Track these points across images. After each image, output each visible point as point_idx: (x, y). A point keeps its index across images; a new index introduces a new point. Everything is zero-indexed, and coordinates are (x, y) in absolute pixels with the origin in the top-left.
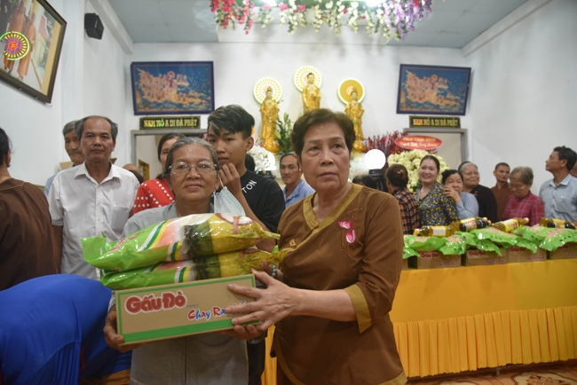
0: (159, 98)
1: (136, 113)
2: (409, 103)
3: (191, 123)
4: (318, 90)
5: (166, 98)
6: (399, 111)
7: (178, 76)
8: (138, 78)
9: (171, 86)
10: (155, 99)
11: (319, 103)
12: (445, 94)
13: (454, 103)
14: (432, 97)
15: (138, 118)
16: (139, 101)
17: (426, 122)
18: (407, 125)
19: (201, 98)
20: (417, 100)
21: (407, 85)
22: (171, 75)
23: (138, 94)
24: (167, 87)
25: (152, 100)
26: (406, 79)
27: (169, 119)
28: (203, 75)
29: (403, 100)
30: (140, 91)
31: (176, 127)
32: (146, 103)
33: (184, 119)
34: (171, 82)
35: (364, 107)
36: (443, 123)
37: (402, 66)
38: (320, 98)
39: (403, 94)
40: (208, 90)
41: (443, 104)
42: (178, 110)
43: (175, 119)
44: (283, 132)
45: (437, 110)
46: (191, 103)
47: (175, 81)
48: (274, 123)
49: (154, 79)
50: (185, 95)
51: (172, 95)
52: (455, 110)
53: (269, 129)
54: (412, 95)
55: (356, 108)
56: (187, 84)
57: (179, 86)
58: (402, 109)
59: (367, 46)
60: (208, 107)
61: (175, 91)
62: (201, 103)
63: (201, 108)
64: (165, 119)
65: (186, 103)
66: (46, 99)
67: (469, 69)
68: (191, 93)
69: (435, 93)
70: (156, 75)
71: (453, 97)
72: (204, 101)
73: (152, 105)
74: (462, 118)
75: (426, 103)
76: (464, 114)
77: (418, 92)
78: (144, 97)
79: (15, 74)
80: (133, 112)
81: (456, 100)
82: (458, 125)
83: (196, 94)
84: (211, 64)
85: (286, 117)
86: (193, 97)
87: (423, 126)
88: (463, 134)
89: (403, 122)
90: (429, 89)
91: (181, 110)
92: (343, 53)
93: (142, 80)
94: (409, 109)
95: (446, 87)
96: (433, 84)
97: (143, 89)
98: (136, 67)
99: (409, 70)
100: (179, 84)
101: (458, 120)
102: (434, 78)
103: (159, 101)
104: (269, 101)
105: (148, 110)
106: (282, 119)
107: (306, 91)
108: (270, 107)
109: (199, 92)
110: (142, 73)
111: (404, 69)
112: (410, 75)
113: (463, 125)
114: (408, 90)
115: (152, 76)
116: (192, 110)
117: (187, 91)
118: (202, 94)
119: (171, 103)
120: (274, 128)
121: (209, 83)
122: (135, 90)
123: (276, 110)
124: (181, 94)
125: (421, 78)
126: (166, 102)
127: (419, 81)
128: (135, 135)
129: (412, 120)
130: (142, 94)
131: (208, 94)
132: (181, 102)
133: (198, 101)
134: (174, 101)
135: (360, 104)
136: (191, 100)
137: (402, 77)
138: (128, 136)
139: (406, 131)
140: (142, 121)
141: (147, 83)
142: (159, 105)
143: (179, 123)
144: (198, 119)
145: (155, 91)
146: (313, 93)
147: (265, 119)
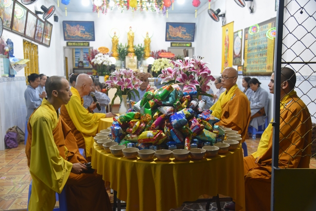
0: (74, 35)
1: (65, 40)
2: (170, 37)
3: (87, 44)
4: (133, 34)
5: (76, 35)
6: (166, 40)
7: (81, 26)
8: (66, 27)
10: (72, 35)
11: (133, 39)
12: (185, 33)
13: (189, 37)
14: (180, 35)
15: (66, 42)
16: (66, 35)
17: (177, 45)
18: (169, 46)
19: (90, 35)
20: (173, 36)
21: (169, 30)
22: (78, 26)
23: (65, 33)
25: (71, 35)
26: (168, 28)
27: (78, 42)
28: (90, 27)
29: (168, 36)
30: (66, 32)
31: (80, 46)
32: (69, 36)
33: (83, 43)
34: (78, 29)
35: (151, 40)
36: (185, 45)
37: (167, 23)
38: (134, 37)
39: (167, 34)
40: (92, 32)
41: (184, 38)
43: (80, 42)
44: (120, 49)
45: (182, 40)
46: (86, 37)
47: (80, 28)
48: (117, 46)
49: (72, 27)
51: (79, 34)
52: (189, 39)
53: (115, 48)
54: (171, 34)
55: (148, 40)
56: (84, 30)
57: (81, 30)
58: (168, 40)
59: (154, 14)
60: (92, 38)
61: (80, 32)
63: (90, 39)
64: (76, 43)
65: (84, 37)
66: (48, 46)
67: (195, 24)
68: (86, 33)
69: (181, 33)
70: (72, 26)
71: (188, 35)
73: (71, 37)
74: (192, 43)
75: (177, 37)
76: (193, 41)
77: (174, 33)
78: (68, 34)
79: (46, 43)
81: (190, 36)
82: (191, 46)
83: (88, 33)
84: (93, 22)
85: (121, 44)
87: (176, 46)
88: (193, 49)
89: (168, 44)
90: (178, 32)
91: (82, 39)
92: (145, 17)
94: (170, 40)
95: (185, 31)
96: (180, 30)
98: (65, 23)
101: (191, 43)
102: (180, 27)
104: (115, 37)
105: (69, 39)
106: (120, 44)
107: (129, 34)
108: (115, 40)
109: (89, 33)
110: (67, 25)
111: (168, 24)
112: (170, 26)
113: (193, 46)
114: (170, 32)
116: (86, 39)
117: (84, 32)
119: (78, 37)
120: (117, 48)
121: (93, 29)
122: (64, 31)
123: (117, 41)
124: (82, 33)
125: (175, 27)
127: (174, 29)
128: (64, 48)
129: (171, 43)
130: (67, 33)
131: (92, 34)
132: (82, 36)
133: (89, 36)
134: (80, 36)
135: (149, 39)
136: (86, 36)
137: (167, 28)
138: (62, 49)
139: (169, 48)
140: (67, 43)
141: (69, 29)
142: (74, 37)
143: (82, 44)
144: (89, 43)
145: (72, 32)
146: (131, 35)
147: (113, 44)
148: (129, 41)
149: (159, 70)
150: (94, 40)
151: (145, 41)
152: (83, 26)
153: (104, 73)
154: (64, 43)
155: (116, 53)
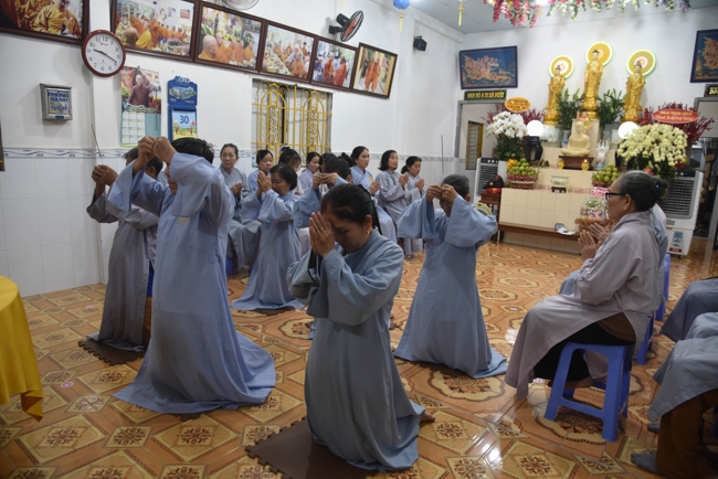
0: (478, 77)
1: (463, 88)
2: (706, 71)
3: (501, 95)
5: (483, 76)
6: (693, 80)
7: (491, 59)
8: (464, 62)
9: (486, 67)
10: (475, 77)
15: (464, 91)
16: (464, 79)
18: (702, 95)
19: (507, 75)
21: (704, 53)
22: (486, 58)
23: (464, 74)
24: (484, 69)
25: (473, 78)
26: (703, 46)
27: (484, 92)
28: (509, 58)
29: (698, 69)
30: (465, 71)
31: (489, 98)
32: (469, 80)
33: (495, 92)
34: (486, 64)
37: (699, 33)
39: (698, 62)
40: (513, 69)
43: (489, 92)
46: (500, 80)
47: (489, 63)
48: (557, 96)
49: (475, 62)
50: (496, 73)
51: (487, 74)
54: (711, 62)
56: (497, 65)
57: (492, 67)
58: (697, 78)
60: (512, 82)
61: (489, 71)
62: (507, 79)
63: (507, 83)
64: (481, 92)
65: (497, 80)
66: (387, 97)
68: (500, 72)
70: (476, 60)
72: (509, 78)
73: (473, 82)
78: (469, 76)
79: (370, 90)
80: (460, 87)
83: (504, 73)
84: (515, 48)
86: (502, 75)
89: (700, 89)
91: (492, 84)
93: (466, 64)
94: (706, 77)
97: (467, 70)
98: (463, 54)
99: (708, 37)
100: (492, 65)
103: (478, 79)
104: (557, 78)
105: (470, 85)
109: (506, 71)
110: (467, 58)
111: (701, 35)
112: (709, 41)
114: (706, 57)
115: (473, 60)
116: (500, 84)
117: (497, 71)
118: (508, 73)
119: (486, 80)
121: (514, 63)
122: (462, 71)
124: (493, 73)
126: (482, 79)
128: (461, 105)
129: (708, 88)
130: (467, 74)
131: (513, 72)
132: (493, 78)
133: (505, 78)
134: (488, 78)
135: (641, 77)
136: (500, 77)
137: (699, 44)
138: (456, 105)
139: (698, 101)
140: (466, 94)
141: (470, 65)
142: (477, 81)
143: (492, 95)
144: (505, 92)
145: (475, 72)
146: (594, 69)
147: (551, 93)
148: (587, 84)
149: (634, 153)
150: (516, 86)
151: (630, 84)
152: (495, 57)
153: (508, 154)
154: (460, 94)
155: (554, 113)
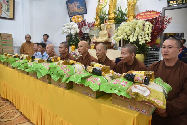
0: (73, 11)
1: (70, 17)
5: (75, 10)
7: (77, 2)
9: (75, 6)
16: (69, 13)
19: (83, 9)
23: (69, 11)
24: (75, 7)
25: (72, 12)
30: (69, 9)
32: (71, 13)
34: (75, 5)
40: (84, 5)
42: (78, 14)
46: (81, 11)
47: (76, 4)
49: (72, 5)
50: (79, 8)
56: (79, 5)
57: (77, 6)
60: (85, 12)
61: (77, 8)
62: (83, 11)
63: (84, 12)
68: (80, 8)
70: (72, 4)
72: (84, 10)
73: (72, 14)
78: (71, 11)
86: (81, 9)
93: (69, 6)
97: (70, 9)
100: (77, 5)
103: (74, 12)
104: (98, 6)
109: (82, 7)
110: (69, 4)
115: (71, 4)
116: (81, 13)
118: (83, 7)
119: (76, 12)
121: (84, 3)
124: (78, 8)
126: (75, 12)
129: (168, 2)
131: (84, 7)
132: (78, 11)
133: (82, 10)
134: (77, 11)
136: (81, 10)
139: (164, 10)
140: (71, 19)
142: (74, 13)
144: (83, 16)
145: (72, 9)
148: (110, 6)
150: (86, 13)
151: (129, 4)
152: (78, 1)
